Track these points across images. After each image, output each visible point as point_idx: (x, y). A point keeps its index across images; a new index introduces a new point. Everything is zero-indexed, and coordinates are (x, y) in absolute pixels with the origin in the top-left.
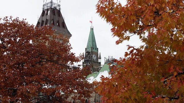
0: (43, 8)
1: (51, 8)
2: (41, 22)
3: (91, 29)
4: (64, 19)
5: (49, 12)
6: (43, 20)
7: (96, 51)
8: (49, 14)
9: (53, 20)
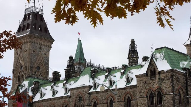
0: (25, 13)
1: (33, 12)
2: (22, 26)
3: (79, 40)
4: (46, 24)
5: (31, 16)
6: (24, 24)
7: (84, 62)
8: (30, 19)
9: (35, 24)
